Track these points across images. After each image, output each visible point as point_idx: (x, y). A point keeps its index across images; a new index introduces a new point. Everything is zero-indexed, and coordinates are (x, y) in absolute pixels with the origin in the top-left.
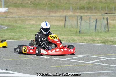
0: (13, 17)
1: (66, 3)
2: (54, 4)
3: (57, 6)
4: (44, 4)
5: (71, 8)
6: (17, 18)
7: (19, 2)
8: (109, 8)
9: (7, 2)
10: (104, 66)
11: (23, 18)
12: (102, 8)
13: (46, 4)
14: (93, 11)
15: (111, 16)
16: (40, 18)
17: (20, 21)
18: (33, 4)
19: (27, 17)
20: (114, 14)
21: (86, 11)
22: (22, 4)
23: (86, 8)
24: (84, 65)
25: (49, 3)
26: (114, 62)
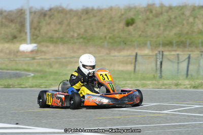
0: (45, 59)
1: (140, 36)
2: (118, 37)
4: (101, 39)
6: (53, 60)
7: (57, 35)
9: (36, 35)
11: (64, 60)
12: (202, 43)
13: (105, 37)
17: (57, 65)
18: (81, 38)
19: (71, 58)
21: (175, 48)
22: (62, 38)
23: (174, 45)
25: (110, 35)
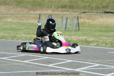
3: (39, 4)
4: (26, 2)
5: (53, 6)
8: (90, 7)
10: (36, 65)
12: (83, 7)
13: (29, 2)
14: (74, 10)
15: (88, 15)
16: (17, 16)
20: (92, 13)
24: (17, 64)
26: (49, 61)
